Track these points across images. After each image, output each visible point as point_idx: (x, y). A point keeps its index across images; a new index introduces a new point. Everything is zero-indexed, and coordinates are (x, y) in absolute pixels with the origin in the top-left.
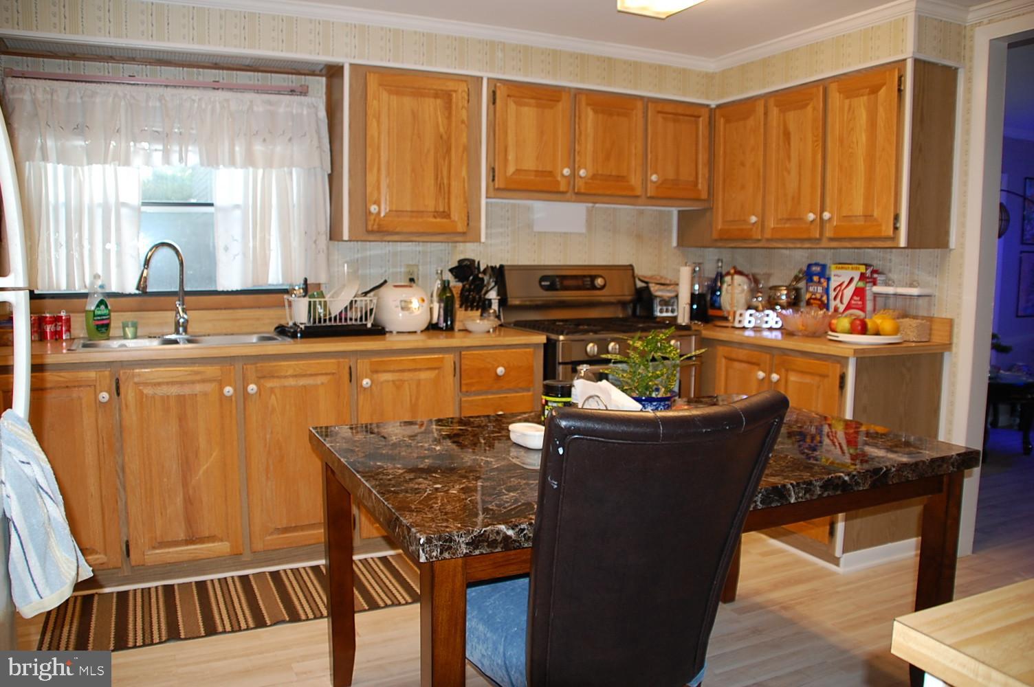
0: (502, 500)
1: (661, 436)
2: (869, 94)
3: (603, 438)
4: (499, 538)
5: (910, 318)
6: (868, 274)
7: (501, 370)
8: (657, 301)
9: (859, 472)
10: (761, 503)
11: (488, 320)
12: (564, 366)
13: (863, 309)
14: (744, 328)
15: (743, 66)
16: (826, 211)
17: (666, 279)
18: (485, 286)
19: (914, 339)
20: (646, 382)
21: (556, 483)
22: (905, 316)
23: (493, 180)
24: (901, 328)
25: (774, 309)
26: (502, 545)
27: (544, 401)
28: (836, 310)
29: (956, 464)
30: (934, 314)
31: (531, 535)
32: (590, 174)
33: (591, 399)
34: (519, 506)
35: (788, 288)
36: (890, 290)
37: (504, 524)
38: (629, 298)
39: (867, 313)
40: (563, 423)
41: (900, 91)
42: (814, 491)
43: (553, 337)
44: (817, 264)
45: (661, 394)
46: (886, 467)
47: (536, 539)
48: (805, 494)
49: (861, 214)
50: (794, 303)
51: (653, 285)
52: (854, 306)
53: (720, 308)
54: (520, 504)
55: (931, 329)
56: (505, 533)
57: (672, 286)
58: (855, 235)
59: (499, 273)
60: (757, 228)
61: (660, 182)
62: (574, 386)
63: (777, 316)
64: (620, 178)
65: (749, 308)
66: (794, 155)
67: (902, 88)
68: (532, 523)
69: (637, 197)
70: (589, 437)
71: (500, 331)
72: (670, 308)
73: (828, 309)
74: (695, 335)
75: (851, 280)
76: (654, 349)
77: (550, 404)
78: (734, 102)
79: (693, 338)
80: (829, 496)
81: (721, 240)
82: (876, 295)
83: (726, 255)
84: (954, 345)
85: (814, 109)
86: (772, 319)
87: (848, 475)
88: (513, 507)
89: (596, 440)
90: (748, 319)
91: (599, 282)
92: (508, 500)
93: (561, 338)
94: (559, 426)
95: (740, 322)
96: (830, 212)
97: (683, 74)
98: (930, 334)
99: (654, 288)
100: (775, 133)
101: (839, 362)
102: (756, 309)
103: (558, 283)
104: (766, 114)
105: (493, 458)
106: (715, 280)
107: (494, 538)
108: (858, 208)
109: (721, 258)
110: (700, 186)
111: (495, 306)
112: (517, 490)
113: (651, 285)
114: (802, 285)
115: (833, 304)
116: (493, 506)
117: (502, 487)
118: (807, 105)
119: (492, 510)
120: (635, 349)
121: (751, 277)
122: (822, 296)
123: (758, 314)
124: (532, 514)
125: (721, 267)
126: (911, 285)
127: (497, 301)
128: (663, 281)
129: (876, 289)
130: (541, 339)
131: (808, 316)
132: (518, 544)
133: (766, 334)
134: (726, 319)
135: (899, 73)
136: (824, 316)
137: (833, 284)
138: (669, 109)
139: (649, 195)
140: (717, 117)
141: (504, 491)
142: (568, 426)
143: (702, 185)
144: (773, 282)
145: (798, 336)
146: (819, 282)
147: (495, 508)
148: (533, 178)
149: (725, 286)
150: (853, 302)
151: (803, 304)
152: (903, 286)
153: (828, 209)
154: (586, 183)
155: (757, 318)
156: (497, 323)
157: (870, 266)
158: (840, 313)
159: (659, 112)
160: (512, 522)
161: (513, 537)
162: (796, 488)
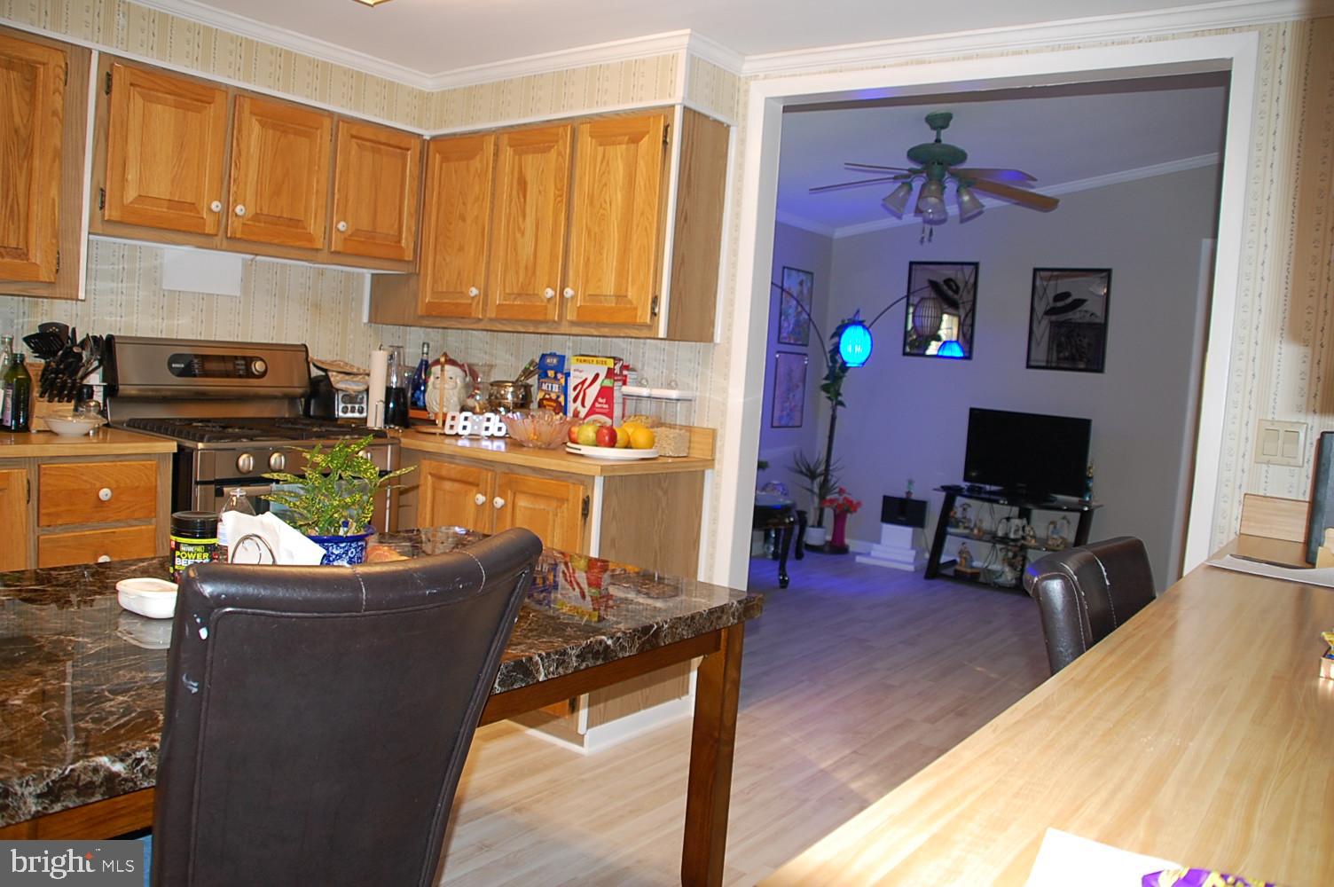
0: (104, 710)
1: (364, 603)
2: (628, 143)
3: (272, 610)
4: (98, 779)
5: (666, 427)
6: (617, 371)
7: (105, 494)
8: (339, 397)
9: (624, 633)
10: (499, 685)
11: (87, 417)
12: (203, 486)
13: (610, 415)
14: (457, 435)
15: (470, 88)
16: (568, 286)
17: (352, 366)
18: (84, 366)
19: (671, 454)
20: (330, 513)
21: (195, 684)
22: (660, 424)
23: (102, 207)
24: (656, 440)
25: (496, 412)
26: (103, 789)
27: (173, 543)
28: (576, 414)
29: (736, 614)
30: (693, 423)
31: (154, 767)
32: (252, 211)
33: (247, 542)
34: (133, 719)
35: (514, 384)
36: (644, 392)
37: (105, 755)
38: (300, 391)
39: (614, 419)
40: (208, 589)
41: (665, 142)
42: (569, 664)
43: (189, 444)
44: (553, 355)
45: (352, 531)
46: (657, 624)
47: (163, 774)
48: (557, 668)
49: (612, 293)
50: (523, 404)
51: (334, 373)
52: (597, 410)
53: (424, 408)
54: (133, 715)
55: (690, 442)
56: (108, 770)
57: (360, 377)
58: (604, 318)
59: (106, 348)
60: (478, 303)
61: (350, 232)
62: (221, 520)
63: (500, 421)
64: (295, 223)
65: (463, 409)
66: (530, 211)
67: (668, 140)
68: (155, 748)
69: (317, 250)
70: (249, 610)
71: (105, 433)
72: (357, 406)
73: (565, 414)
74: (391, 444)
75: (597, 376)
76: (342, 466)
77: (183, 548)
78: (455, 134)
79: (389, 447)
80: (587, 668)
81: (429, 316)
82: (626, 397)
83: (434, 336)
84: (716, 462)
85: (559, 154)
86: (495, 423)
87: (612, 638)
88: (122, 721)
89: (261, 614)
90: (462, 424)
91: (258, 366)
92: (113, 709)
93: (200, 445)
94: (201, 595)
95: (452, 427)
96: (572, 289)
97: (390, 88)
98: (689, 448)
99: (335, 378)
100: (506, 180)
101: (582, 483)
102: (472, 410)
103: (196, 366)
104: (496, 154)
105: (88, 637)
106: (419, 370)
107: (89, 779)
108: (609, 287)
109: (426, 341)
110: (403, 243)
111: (98, 396)
112: (129, 690)
113: (330, 374)
114: (533, 381)
115: (571, 407)
116: (87, 722)
117: (104, 687)
118: (550, 148)
119: (86, 730)
120: (315, 465)
121: (466, 368)
122: (558, 397)
123: (475, 417)
124: (155, 732)
125: (427, 354)
126: (669, 386)
127: (102, 389)
128: (348, 369)
129: (627, 389)
130: (171, 446)
131: (541, 421)
132: (131, 784)
133: (486, 444)
134: (433, 423)
135: (664, 122)
136: (563, 422)
137: (573, 382)
138: (368, 134)
139: (333, 249)
140: (431, 154)
141: (107, 693)
142: (215, 593)
143: (407, 241)
144: (496, 376)
145: (529, 447)
146: (556, 377)
147: (90, 726)
148: (165, 210)
149: (432, 379)
150: (597, 405)
151: (534, 405)
152: (657, 388)
153: (571, 284)
154: (244, 224)
155: (474, 423)
156: (102, 421)
157: (620, 360)
158: (581, 419)
159: (353, 137)
160: (120, 748)
161: (123, 775)
162: (546, 660)
